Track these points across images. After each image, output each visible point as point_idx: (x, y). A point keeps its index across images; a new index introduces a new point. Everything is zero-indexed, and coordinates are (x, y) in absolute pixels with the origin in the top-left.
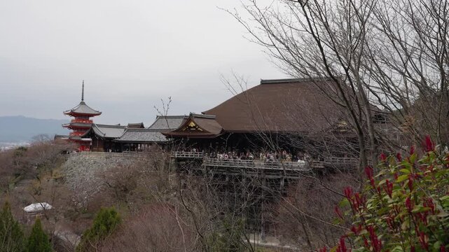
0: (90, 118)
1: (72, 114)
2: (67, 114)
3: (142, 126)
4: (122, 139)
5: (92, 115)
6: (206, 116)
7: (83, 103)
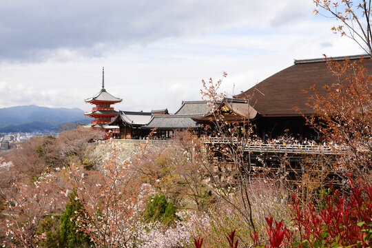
0: (111, 106)
1: (94, 101)
2: (88, 102)
3: (166, 112)
4: (149, 126)
5: (113, 103)
6: (238, 99)
7: (104, 91)
